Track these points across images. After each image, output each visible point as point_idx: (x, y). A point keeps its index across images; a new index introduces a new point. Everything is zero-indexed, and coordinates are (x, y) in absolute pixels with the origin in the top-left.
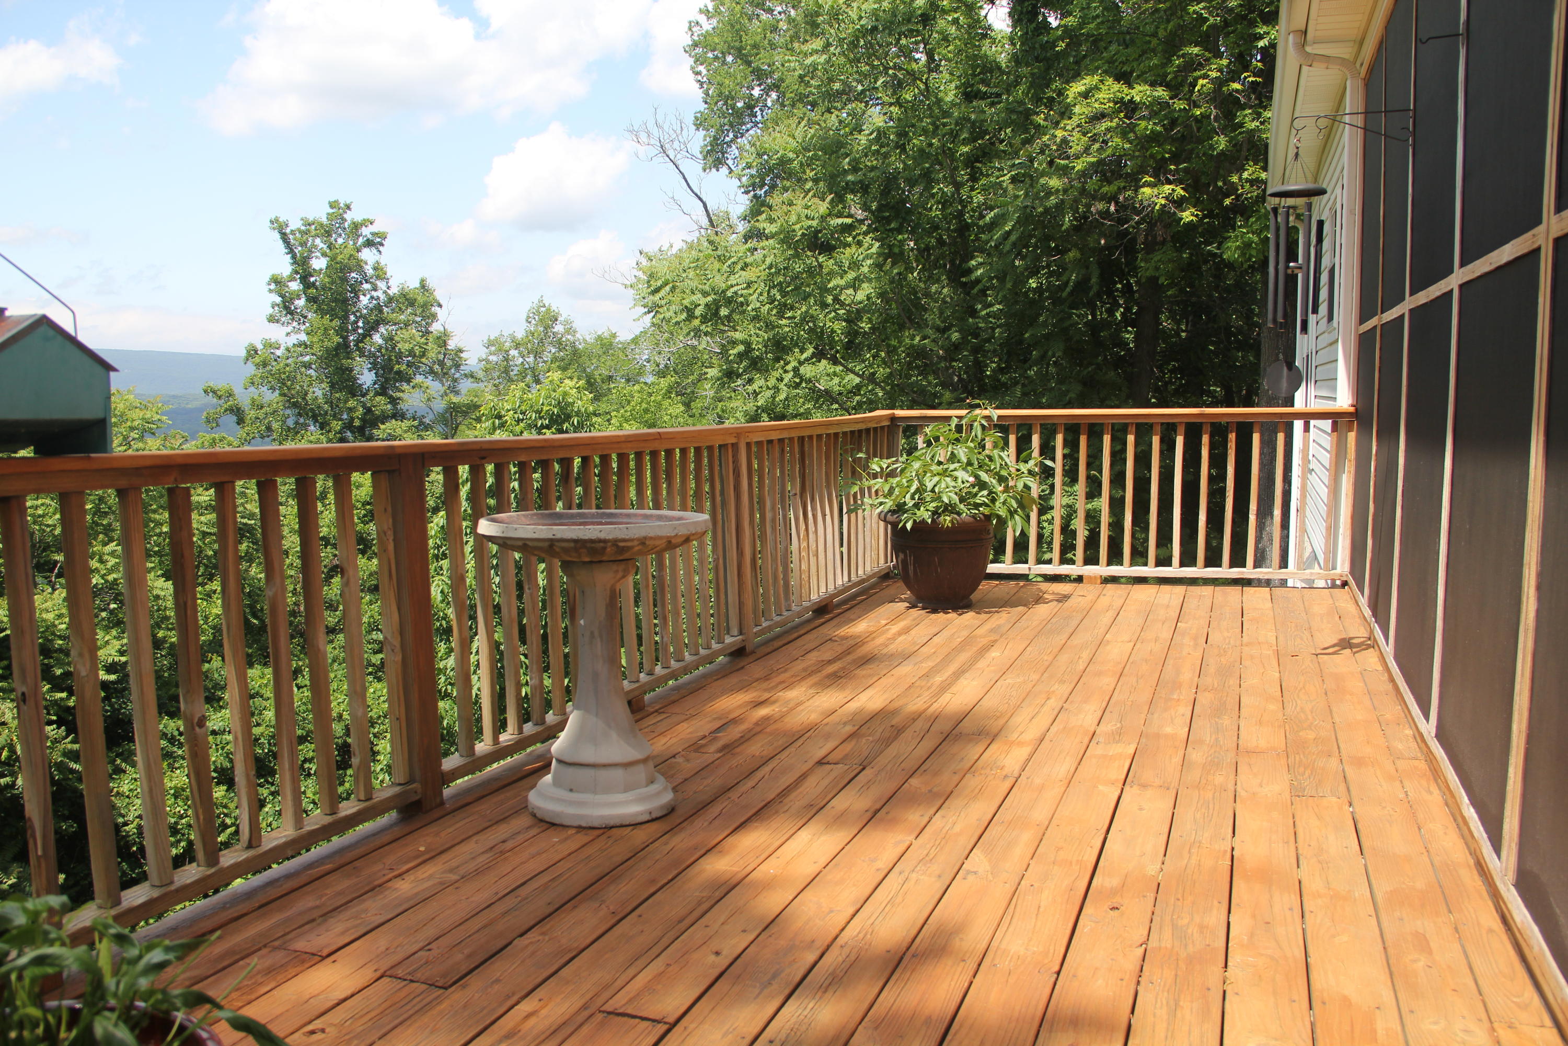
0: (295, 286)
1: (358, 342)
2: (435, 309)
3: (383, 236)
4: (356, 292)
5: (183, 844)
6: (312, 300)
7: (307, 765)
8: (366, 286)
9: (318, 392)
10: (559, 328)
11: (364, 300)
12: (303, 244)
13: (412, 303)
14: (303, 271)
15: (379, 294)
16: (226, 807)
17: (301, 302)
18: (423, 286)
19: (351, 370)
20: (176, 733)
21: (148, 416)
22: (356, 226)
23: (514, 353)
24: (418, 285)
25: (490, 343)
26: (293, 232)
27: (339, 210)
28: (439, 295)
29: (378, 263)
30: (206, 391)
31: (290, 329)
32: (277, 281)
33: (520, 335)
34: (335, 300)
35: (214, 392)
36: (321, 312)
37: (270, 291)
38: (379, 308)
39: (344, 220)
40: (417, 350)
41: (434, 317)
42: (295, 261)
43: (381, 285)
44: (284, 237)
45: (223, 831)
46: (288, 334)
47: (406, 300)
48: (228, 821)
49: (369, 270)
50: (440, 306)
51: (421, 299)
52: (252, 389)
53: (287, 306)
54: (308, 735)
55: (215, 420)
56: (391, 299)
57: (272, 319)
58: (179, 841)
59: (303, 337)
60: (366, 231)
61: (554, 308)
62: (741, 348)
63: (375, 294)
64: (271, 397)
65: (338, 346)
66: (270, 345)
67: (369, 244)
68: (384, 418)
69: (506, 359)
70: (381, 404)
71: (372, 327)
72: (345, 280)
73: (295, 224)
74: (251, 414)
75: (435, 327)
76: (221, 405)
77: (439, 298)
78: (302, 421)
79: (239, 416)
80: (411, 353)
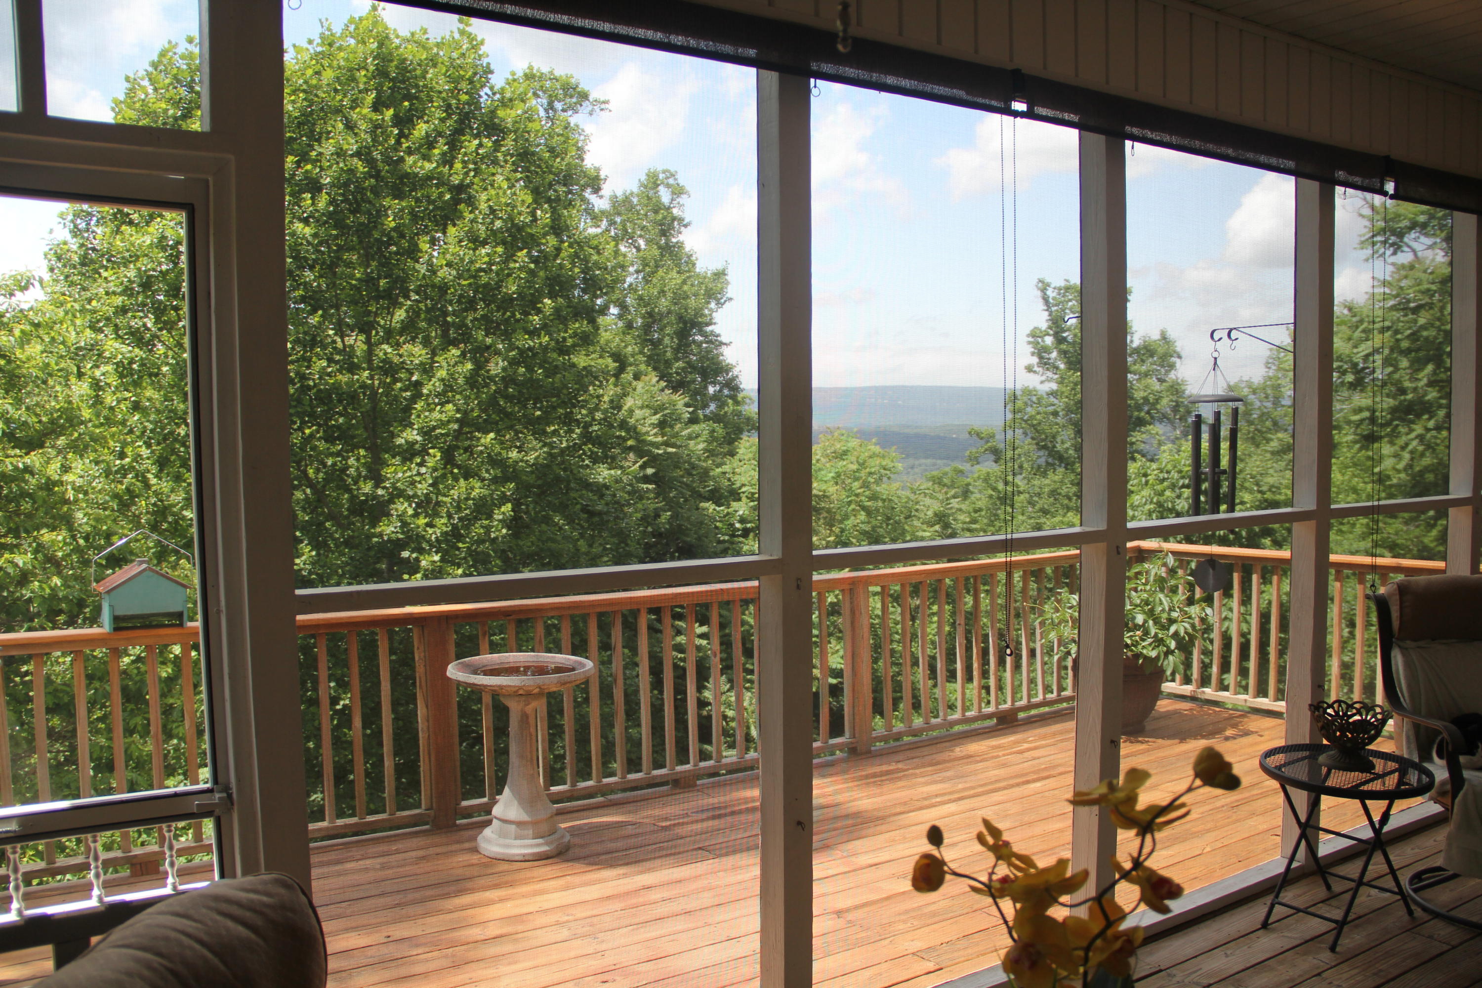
0: (1049, 340)
2: (1175, 359)
6: (1064, 353)
13: (1152, 353)
17: (1054, 355)
18: (1164, 337)
21: (884, 463)
26: (1053, 293)
28: (1179, 346)
30: (970, 433)
31: (1043, 378)
32: (1034, 335)
35: (978, 435)
36: (1069, 362)
37: (1029, 343)
40: (1151, 398)
41: (1172, 366)
46: (1042, 382)
47: (1147, 350)
50: (1180, 357)
51: (1161, 351)
52: (1010, 431)
53: (1042, 358)
55: (976, 458)
56: (1132, 350)
57: (1029, 369)
59: (1054, 386)
62: (1366, 414)
64: (1026, 440)
66: (1028, 392)
74: (1007, 453)
75: (1172, 375)
76: (982, 447)
77: (1178, 349)
78: (1050, 460)
79: (997, 455)
80: (1146, 399)
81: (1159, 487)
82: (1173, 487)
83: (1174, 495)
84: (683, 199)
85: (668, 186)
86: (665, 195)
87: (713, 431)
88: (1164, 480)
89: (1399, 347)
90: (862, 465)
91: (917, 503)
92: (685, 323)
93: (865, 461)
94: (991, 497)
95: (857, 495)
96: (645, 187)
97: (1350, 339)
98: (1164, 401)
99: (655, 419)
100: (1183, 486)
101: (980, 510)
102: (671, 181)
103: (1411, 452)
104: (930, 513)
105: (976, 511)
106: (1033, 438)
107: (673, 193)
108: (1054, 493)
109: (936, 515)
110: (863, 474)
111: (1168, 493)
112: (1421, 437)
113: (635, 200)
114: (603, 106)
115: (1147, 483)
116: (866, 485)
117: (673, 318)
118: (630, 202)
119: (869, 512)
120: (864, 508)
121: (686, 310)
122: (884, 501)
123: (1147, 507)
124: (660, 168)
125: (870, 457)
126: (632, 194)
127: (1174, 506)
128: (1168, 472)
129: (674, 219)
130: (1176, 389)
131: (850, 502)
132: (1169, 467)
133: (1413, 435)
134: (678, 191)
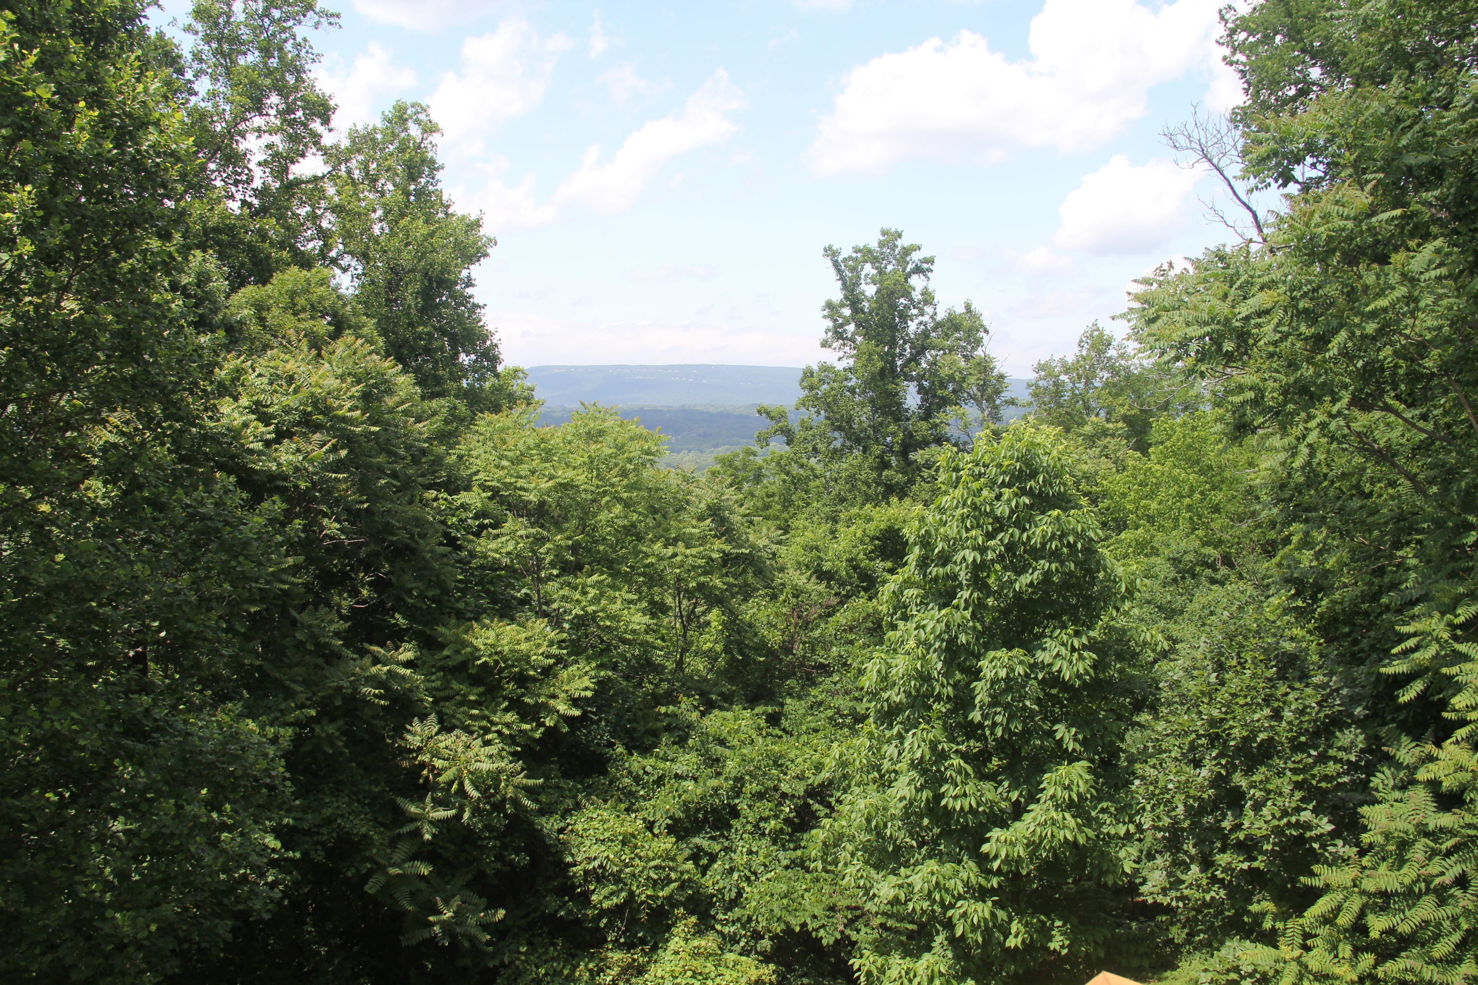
0: (847, 312)
1: (904, 366)
2: (981, 334)
3: (930, 261)
4: (905, 317)
5: (624, 894)
6: (860, 325)
7: (762, 824)
8: (915, 312)
9: (863, 416)
10: (1112, 353)
11: (913, 326)
12: (853, 269)
13: (957, 328)
14: (853, 299)
15: (926, 319)
16: (673, 859)
17: (851, 328)
18: (969, 310)
19: (897, 394)
20: (641, 772)
21: (646, 447)
22: (907, 252)
23: (1063, 377)
24: (963, 310)
25: (1041, 367)
26: (845, 260)
27: (890, 237)
28: (985, 320)
29: (926, 288)
30: (759, 412)
31: (841, 354)
32: (829, 305)
33: (1070, 359)
34: (882, 325)
35: (768, 413)
36: (867, 336)
37: (825, 317)
38: (925, 335)
39: (896, 246)
40: (957, 376)
41: (978, 342)
42: (845, 286)
43: (929, 310)
44: (836, 264)
45: (667, 885)
46: (839, 358)
47: (952, 324)
48: (673, 875)
49: (916, 295)
50: (986, 331)
51: (966, 324)
52: (803, 410)
53: (838, 333)
54: (766, 792)
55: (767, 438)
56: (938, 325)
57: (825, 344)
58: (622, 890)
59: (851, 362)
60: (916, 256)
61: (1107, 332)
63: (920, 318)
64: (820, 419)
65: (882, 371)
66: (826, 368)
67: (918, 270)
68: (924, 444)
69: (1056, 384)
70: (923, 429)
71: (920, 351)
72: (893, 307)
73: (846, 252)
74: (799, 434)
75: (979, 352)
76: (773, 425)
77: (986, 323)
78: (848, 443)
79: (789, 436)
80: (952, 378)
81: (975, 486)
82: (992, 484)
83: (993, 495)
84: (435, 138)
85: (418, 122)
86: (414, 131)
87: (455, 408)
88: (980, 475)
89: (1295, 307)
90: (620, 448)
91: (690, 493)
92: (430, 280)
93: (624, 445)
94: (784, 481)
95: (613, 485)
96: (390, 121)
97: (1226, 296)
98: (972, 380)
99: (356, 390)
100: (1003, 485)
101: (773, 495)
102: (422, 117)
103: (1310, 446)
104: (703, 506)
105: (769, 496)
106: (827, 418)
107: (425, 131)
108: (852, 479)
109: (709, 508)
110: (621, 459)
111: (985, 493)
112: (1323, 426)
113: (379, 136)
114: (332, 20)
115: (958, 479)
116: (624, 474)
117: (418, 276)
118: (374, 140)
119: (628, 504)
120: (620, 500)
121: (431, 265)
122: (650, 490)
123: (959, 511)
124: (409, 101)
125: (632, 439)
126: (375, 129)
127: (992, 510)
128: (986, 466)
129: (423, 161)
130: (984, 366)
131: (605, 492)
132: (986, 458)
133: (1312, 424)
134: (430, 129)
